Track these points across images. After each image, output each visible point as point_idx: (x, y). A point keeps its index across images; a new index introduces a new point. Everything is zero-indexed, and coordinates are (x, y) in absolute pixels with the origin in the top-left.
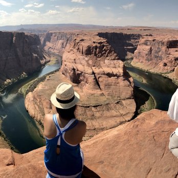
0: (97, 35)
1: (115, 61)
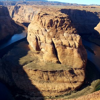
0: (60, 11)
1: (73, 35)
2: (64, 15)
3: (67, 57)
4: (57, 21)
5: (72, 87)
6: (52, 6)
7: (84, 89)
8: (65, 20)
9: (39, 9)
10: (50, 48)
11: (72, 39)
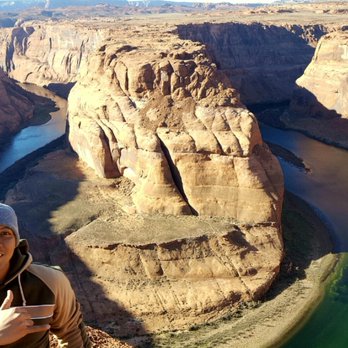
0: (173, 32)
1: (228, 111)
2: (191, 47)
3: (216, 188)
4: (169, 69)
5: (243, 290)
6: (145, 19)
7: (286, 291)
8: (196, 61)
9: (101, 32)
10: (153, 165)
11: (227, 127)
